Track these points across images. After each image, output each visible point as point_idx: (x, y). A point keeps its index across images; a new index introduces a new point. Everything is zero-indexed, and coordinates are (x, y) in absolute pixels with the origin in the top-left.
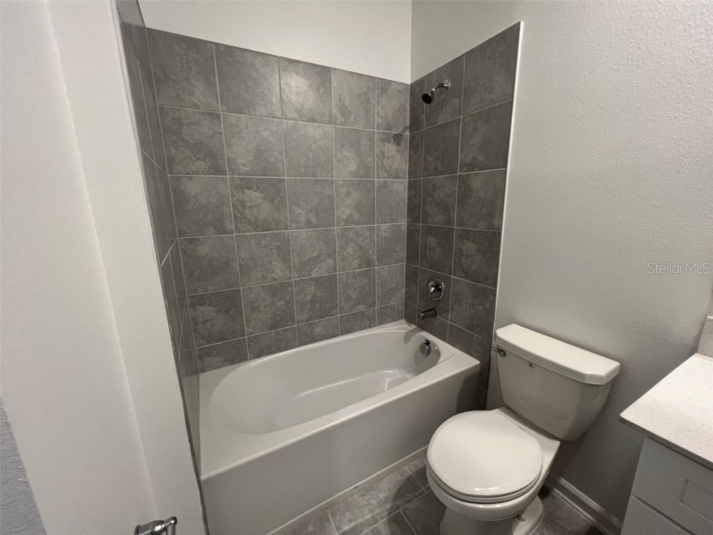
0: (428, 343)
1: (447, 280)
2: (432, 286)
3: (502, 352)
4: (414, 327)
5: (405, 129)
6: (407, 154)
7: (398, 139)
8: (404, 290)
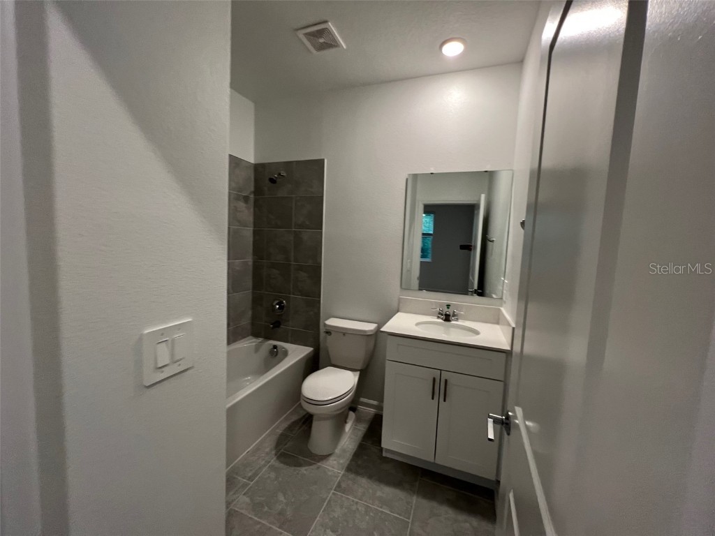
0: (275, 347)
1: (288, 299)
2: (277, 304)
3: (328, 333)
4: (260, 340)
5: (251, 193)
6: (252, 210)
7: (246, 199)
8: (250, 313)
